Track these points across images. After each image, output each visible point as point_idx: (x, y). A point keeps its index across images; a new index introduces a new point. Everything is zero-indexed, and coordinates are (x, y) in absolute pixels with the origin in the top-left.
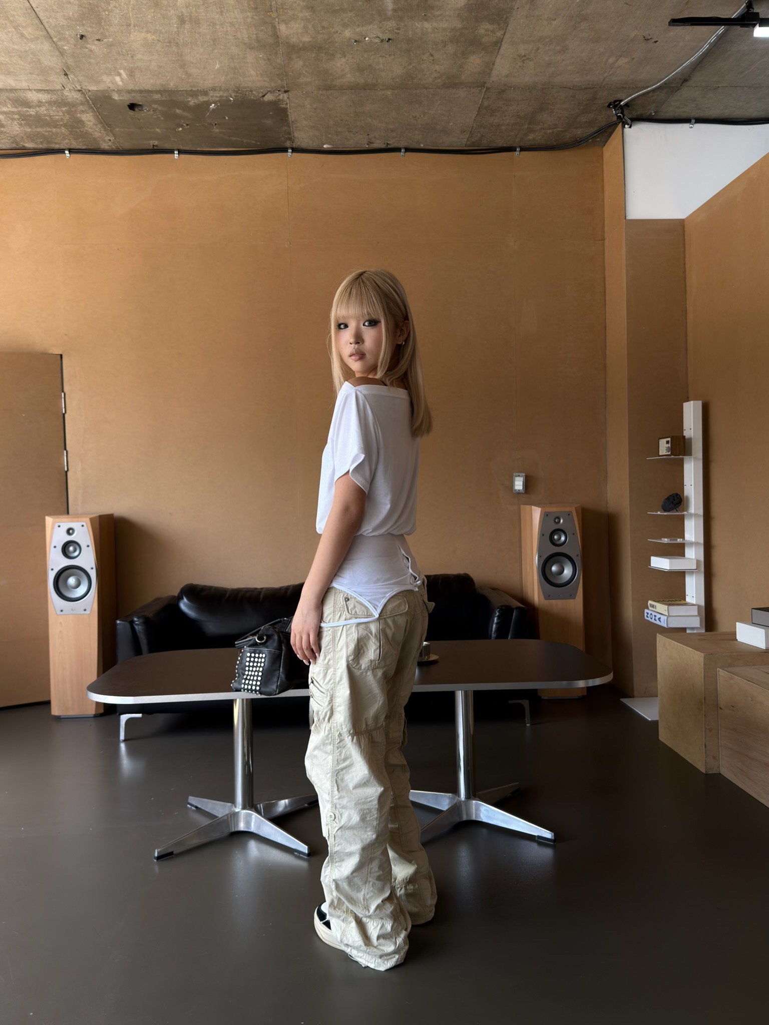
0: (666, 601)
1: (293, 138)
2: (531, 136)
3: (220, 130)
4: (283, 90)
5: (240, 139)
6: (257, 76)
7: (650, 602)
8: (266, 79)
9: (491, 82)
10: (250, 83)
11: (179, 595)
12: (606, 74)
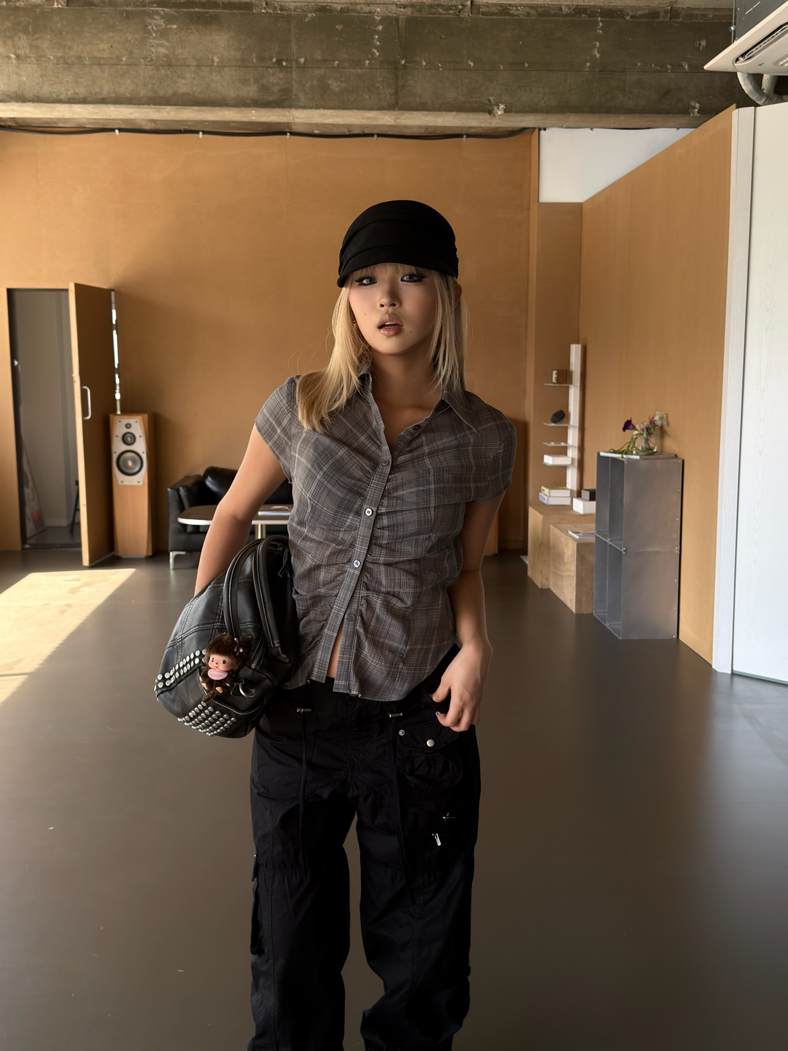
7: (543, 488)
11: (204, 475)
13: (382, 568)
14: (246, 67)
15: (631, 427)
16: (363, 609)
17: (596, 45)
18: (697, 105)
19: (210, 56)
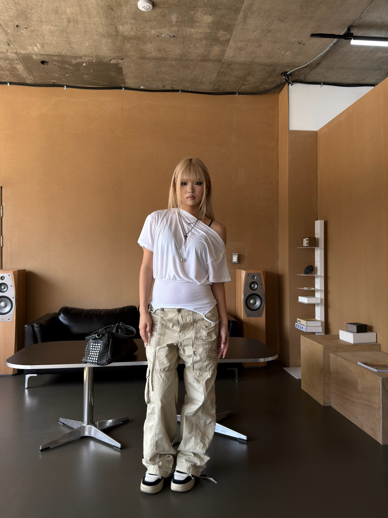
0: (306, 319)
1: (125, 82)
2: (244, 87)
3: (88, 77)
4: (120, 58)
5: (98, 82)
6: (107, 51)
7: (298, 319)
8: (111, 52)
9: (224, 60)
10: (104, 54)
11: (59, 312)
12: (280, 59)
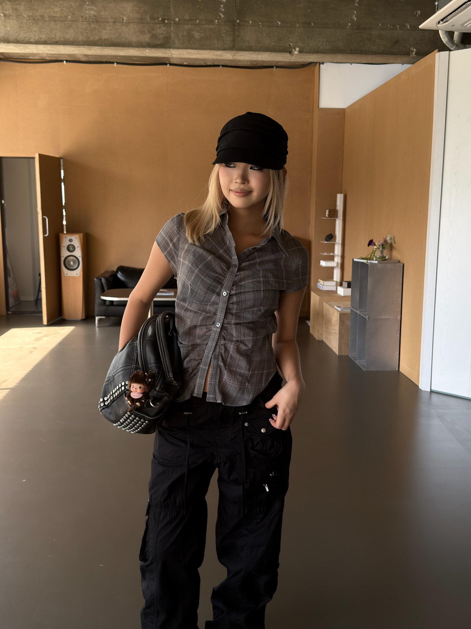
7: (319, 280)
11: (117, 270)
13: (233, 326)
14: (143, 23)
15: (373, 244)
16: (223, 352)
17: (355, 13)
18: (415, 50)
19: (121, 16)
